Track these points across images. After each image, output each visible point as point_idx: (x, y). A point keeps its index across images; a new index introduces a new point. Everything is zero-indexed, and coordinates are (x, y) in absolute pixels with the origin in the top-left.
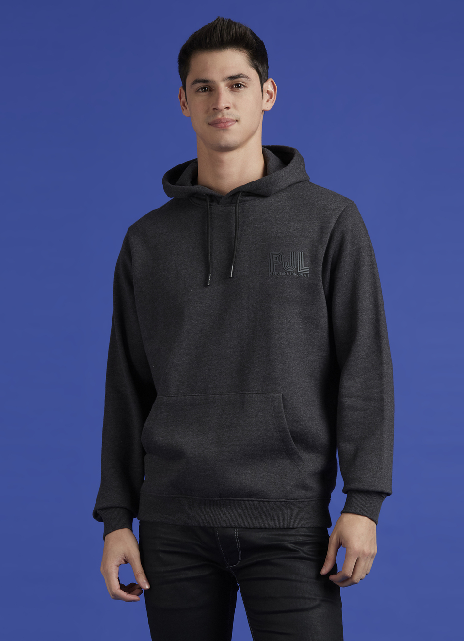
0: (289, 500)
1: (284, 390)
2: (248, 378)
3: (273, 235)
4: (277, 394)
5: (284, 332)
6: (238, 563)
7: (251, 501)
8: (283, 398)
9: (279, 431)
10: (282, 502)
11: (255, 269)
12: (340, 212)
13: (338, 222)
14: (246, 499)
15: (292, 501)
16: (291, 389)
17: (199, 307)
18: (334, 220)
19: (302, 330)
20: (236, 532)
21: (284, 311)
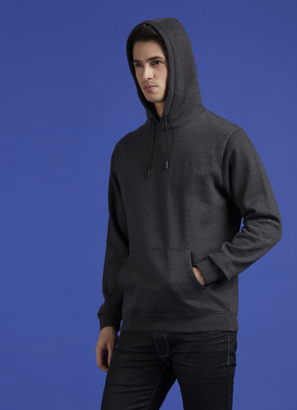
0: (200, 315)
1: (192, 248)
2: (170, 240)
3: (188, 151)
4: (187, 251)
5: (192, 212)
6: (167, 353)
7: (176, 315)
8: (191, 253)
9: (188, 273)
10: (195, 316)
11: (175, 173)
12: (230, 136)
13: (228, 143)
14: (173, 314)
15: (202, 314)
16: (196, 248)
17: (145, 197)
18: (226, 142)
19: (206, 210)
20: (165, 335)
21: (192, 199)
